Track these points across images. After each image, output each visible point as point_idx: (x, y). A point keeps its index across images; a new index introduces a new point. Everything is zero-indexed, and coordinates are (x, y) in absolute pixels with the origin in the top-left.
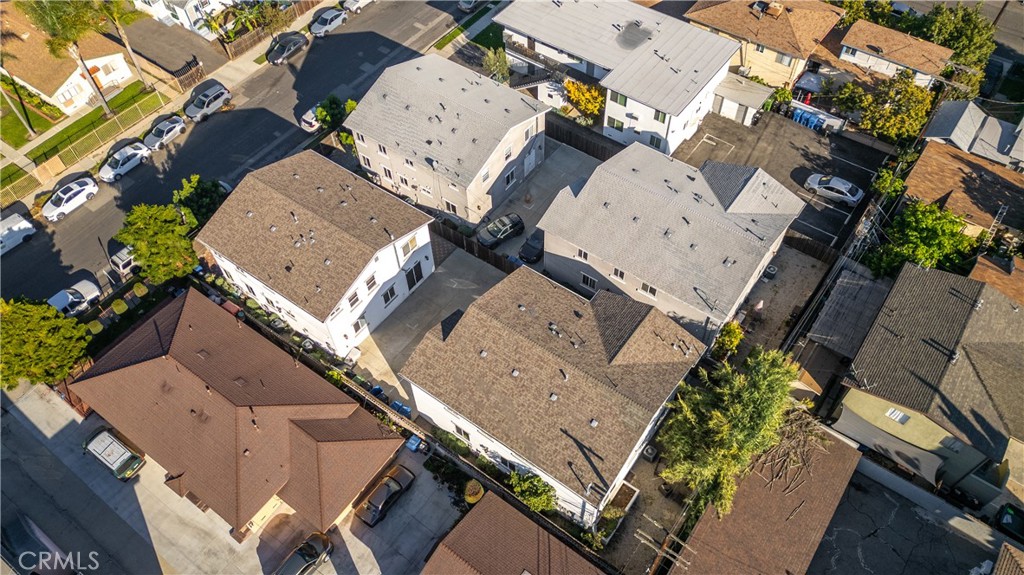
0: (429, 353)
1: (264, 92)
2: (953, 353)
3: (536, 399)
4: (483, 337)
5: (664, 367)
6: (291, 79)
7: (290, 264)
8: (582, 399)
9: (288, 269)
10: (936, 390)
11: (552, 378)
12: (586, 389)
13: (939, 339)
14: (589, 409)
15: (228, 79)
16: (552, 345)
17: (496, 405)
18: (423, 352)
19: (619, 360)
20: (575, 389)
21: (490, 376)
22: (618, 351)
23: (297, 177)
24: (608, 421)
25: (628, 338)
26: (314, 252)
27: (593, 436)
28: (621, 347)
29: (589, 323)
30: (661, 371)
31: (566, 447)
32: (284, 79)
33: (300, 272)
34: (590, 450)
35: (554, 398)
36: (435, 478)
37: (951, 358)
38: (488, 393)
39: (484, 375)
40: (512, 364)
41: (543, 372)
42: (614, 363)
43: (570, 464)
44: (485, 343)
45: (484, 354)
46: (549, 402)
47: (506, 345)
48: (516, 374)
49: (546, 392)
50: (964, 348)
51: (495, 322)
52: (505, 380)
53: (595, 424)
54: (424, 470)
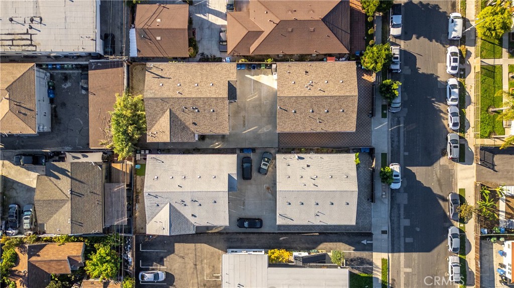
0: (231, 75)
1: (438, 173)
2: (71, 193)
3: (185, 81)
4: (215, 90)
5: (154, 122)
6: (436, 190)
7: (308, 74)
8: (169, 89)
9: (307, 72)
10: (72, 178)
11: (183, 90)
12: (170, 93)
13: (78, 198)
14: (165, 88)
15: (464, 169)
16: (191, 101)
17: (197, 73)
18: (233, 74)
19: (168, 112)
20: (174, 91)
21: (204, 79)
22: (170, 115)
23: (341, 110)
24: (157, 88)
25: (170, 123)
26: (302, 83)
27: (160, 81)
28: (170, 118)
29: (189, 123)
30: (155, 120)
31: (166, 73)
32: (438, 187)
33: (301, 74)
34: (158, 78)
35: (179, 85)
36: (214, 56)
37: (71, 191)
38: (202, 74)
39: (207, 78)
40: (199, 87)
41: (187, 90)
42: (169, 110)
43: (162, 70)
44: (213, 88)
45: (211, 84)
46: (180, 83)
47: (205, 91)
48: (196, 85)
49: (182, 85)
50: (69, 198)
51: (215, 96)
52: (199, 81)
53: (161, 84)
54: (220, 56)
